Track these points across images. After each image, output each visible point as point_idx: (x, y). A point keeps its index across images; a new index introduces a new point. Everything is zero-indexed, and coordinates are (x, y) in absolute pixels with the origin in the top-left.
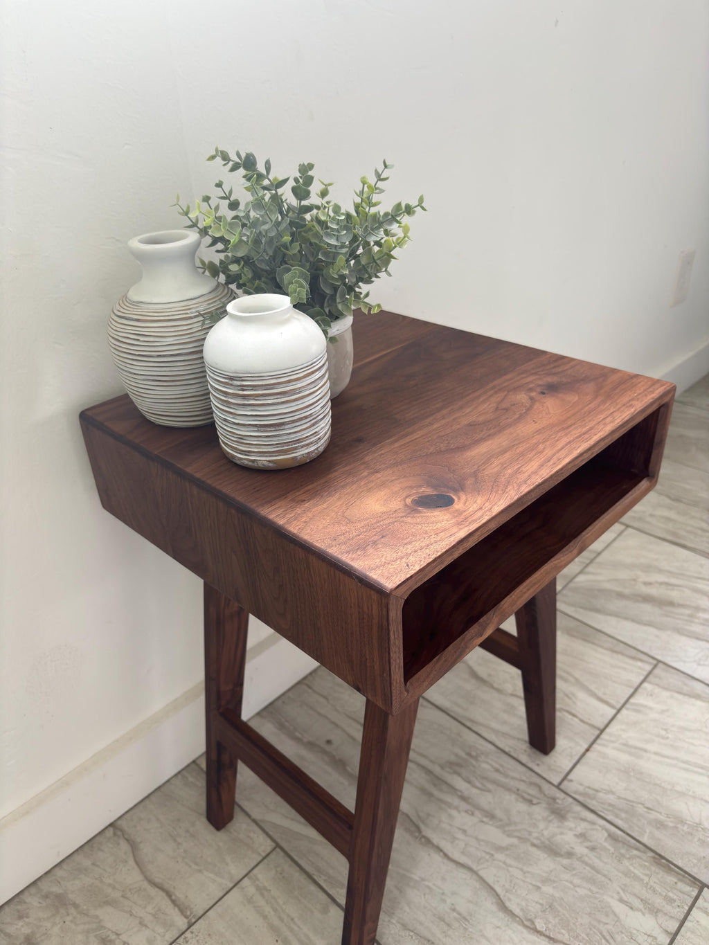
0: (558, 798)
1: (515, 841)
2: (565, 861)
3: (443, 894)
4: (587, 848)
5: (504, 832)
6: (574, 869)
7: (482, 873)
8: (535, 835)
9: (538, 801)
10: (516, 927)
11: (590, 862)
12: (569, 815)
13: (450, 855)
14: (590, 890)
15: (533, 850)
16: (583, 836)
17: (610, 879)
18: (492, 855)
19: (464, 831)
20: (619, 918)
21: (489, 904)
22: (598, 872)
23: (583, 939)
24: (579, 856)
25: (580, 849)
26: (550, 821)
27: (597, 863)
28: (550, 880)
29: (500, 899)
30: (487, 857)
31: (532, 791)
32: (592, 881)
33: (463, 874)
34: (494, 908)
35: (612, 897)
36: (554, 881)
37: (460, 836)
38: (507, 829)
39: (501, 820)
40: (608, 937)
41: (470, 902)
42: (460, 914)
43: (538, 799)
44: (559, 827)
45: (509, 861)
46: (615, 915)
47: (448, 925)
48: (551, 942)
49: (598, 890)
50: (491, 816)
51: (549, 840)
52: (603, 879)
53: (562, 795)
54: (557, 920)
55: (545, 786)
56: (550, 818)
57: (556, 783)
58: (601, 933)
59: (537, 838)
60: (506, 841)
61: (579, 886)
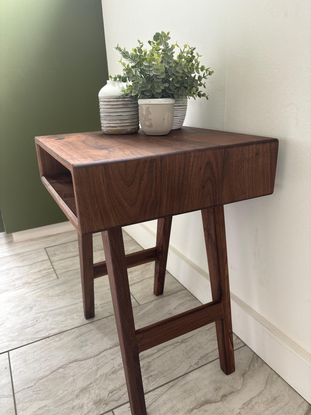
0: (106, 406)
1: (97, 377)
2: (76, 392)
3: (94, 344)
4: (75, 406)
5: (104, 374)
6: (71, 394)
7: (92, 359)
8: (95, 387)
9: (110, 396)
10: (67, 362)
11: (69, 403)
12: (94, 407)
13: (106, 351)
14: (59, 396)
15: (90, 381)
16: (82, 407)
17: (56, 407)
18: (97, 366)
19: (113, 360)
20: (41, 400)
21: (80, 357)
22: (63, 404)
23: (45, 383)
24: (74, 400)
25: (76, 402)
26: (97, 396)
27: (67, 406)
28: (73, 383)
29: (79, 361)
30: (97, 363)
31: (116, 396)
32: (61, 399)
33: (96, 352)
34: (77, 358)
35: (49, 403)
36: (71, 384)
37: (113, 357)
38: (105, 376)
39: (110, 375)
40: (38, 392)
41: (85, 351)
42: (83, 347)
43: (111, 397)
44: (92, 399)
45: (91, 370)
46: (43, 400)
47: (82, 342)
48: (52, 371)
49: (56, 399)
50: (113, 372)
51: (89, 391)
52: (58, 404)
53: (106, 410)
54: (58, 377)
55: (115, 404)
56: (98, 397)
57: (114, 411)
58: (40, 390)
59: (93, 386)
60: (100, 373)
61: (63, 392)
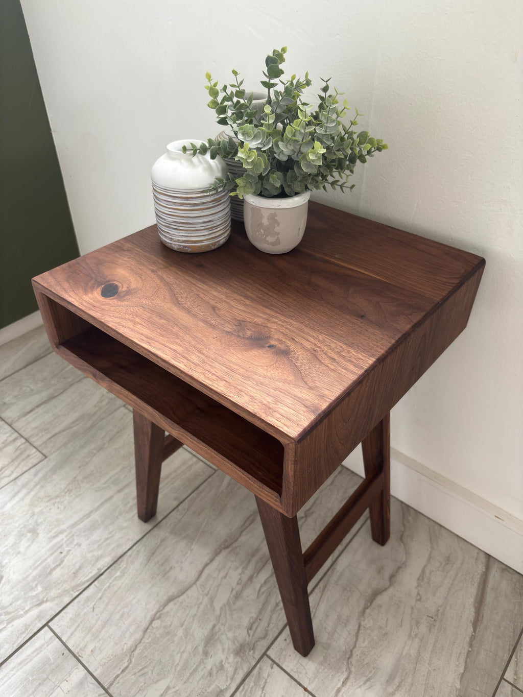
0: (254, 652)
1: (218, 612)
2: (201, 649)
3: (182, 562)
4: (211, 669)
5: (224, 605)
6: (195, 655)
7: (194, 587)
8: (222, 629)
9: (251, 635)
10: (157, 606)
11: (200, 669)
12: (239, 659)
13: (207, 567)
14: (178, 664)
15: (210, 626)
16: (221, 667)
17: (185, 683)
18: (207, 595)
19: (225, 577)
20: (156, 683)
21: (173, 591)
22: (192, 674)
23: (144, 653)
24: (205, 661)
25: (210, 663)
26: (234, 642)
27: (199, 675)
28: (187, 635)
29: (176, 598)
30: (206, 592)
31: (260, 632)
32: (185, 668)
33: (194, 575)
34: (170, 594)
35: (171, 682)
36: (186, 638)
37: (222, 574)
38: (227, 607)
39: (234, 604)
40: (143, 672)
41: (176, 578)
42: (168, 572)
43: (253, 636)
44: (229, 649)
45: (202, 607)
46: (158, 681)
47: (162, 565)
48: (144, 630)
49: (177, 671)
50: (238, 596)
51: (218, 638)
52: (186, 677)
53: (257, 658)
54: (158, 636)
55: (265, 644)
56: (236, 643)
57: (268, 653)
58: (145, 667)
59: (220, 630)
60: (218, 605)
61: (181, 656)
